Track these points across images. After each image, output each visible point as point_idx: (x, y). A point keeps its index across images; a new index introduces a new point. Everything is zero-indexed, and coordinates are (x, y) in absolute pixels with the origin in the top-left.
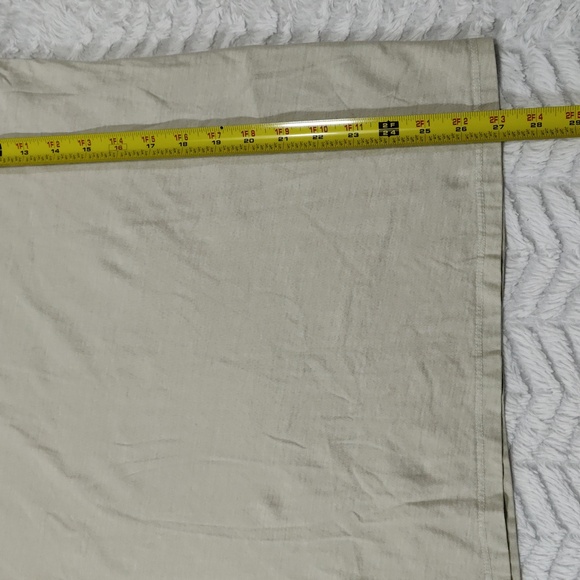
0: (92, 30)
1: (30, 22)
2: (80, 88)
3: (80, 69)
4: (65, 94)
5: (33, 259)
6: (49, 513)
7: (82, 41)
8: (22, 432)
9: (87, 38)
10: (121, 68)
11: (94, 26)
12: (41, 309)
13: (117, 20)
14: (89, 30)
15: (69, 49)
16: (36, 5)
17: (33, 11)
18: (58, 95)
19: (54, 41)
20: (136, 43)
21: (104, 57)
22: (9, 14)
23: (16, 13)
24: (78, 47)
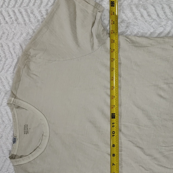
0: (154, 28)
1: (134, 25)
2: (151, 45)
3: (152, 39)
4: (147, 46)
5: (135, 93)
6: (140, 166)
7: (150, 31)
8: (132, 142)
9: (152, 30)
10: (164, 39)
11: (154, 27)
12: (138, 108)
13: (161, 26)
14: (153, 28)
15: (146, 33)
16: (136, 21)
17: (135, 22)
18: (145, 46)
19: (142, 31)
20: (167, 32)
21: (157, 36)
22: (128, 23)
23: (129, 23)
24: (149, 33)
